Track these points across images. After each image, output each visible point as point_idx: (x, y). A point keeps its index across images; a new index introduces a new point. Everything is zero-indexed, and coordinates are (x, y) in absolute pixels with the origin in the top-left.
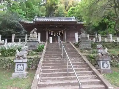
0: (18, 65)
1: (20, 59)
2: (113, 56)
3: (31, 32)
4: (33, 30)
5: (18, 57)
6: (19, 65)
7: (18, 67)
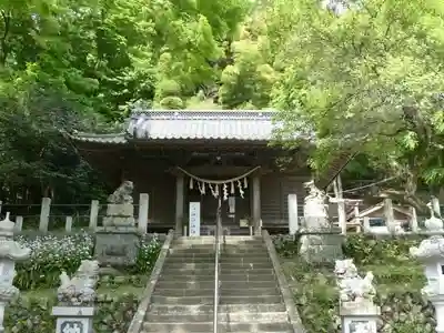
0: (64, 325)
1: (71, 305)
2: (409, 300)
3: (112, 198)
4: (122, 189)
5: (66, 300)
6: (68, 325)
7: (64, 330)
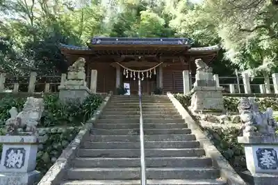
0: (8, 152)
1: (16, 134)
6: (12, 151)
7: (9, 156)
